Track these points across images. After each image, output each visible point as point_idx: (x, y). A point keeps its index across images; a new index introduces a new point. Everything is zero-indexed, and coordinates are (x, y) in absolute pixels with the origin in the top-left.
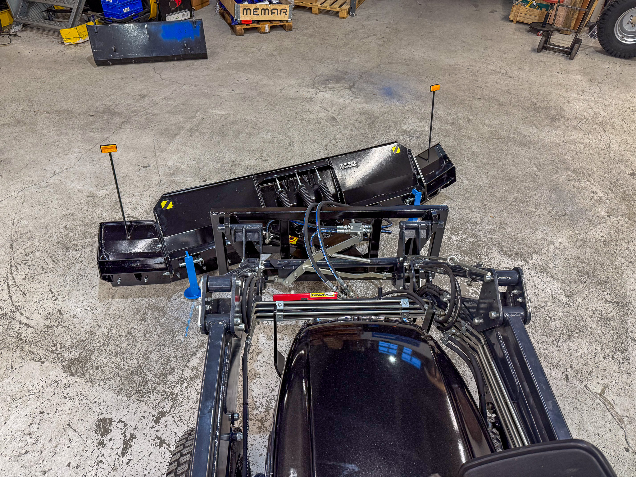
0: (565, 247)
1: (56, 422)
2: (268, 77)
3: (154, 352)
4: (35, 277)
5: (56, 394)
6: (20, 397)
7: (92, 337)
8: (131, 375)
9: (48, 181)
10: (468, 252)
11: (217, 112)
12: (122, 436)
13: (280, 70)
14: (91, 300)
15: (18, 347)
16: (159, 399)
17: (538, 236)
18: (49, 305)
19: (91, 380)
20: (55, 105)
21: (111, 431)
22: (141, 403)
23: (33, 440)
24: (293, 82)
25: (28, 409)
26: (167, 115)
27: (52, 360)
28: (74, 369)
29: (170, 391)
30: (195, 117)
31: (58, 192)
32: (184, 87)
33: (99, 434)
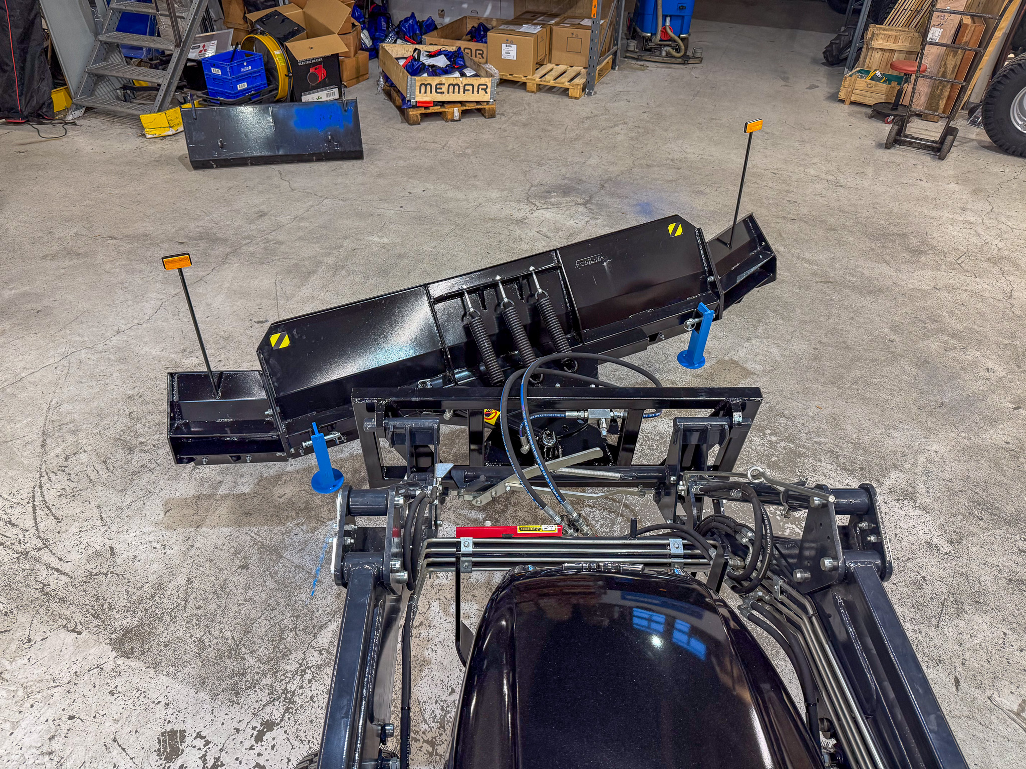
0: (943, 458)
1: (94, 734)
2: (458, 188)
3: (260, 620)
4: (77, 494)
5: (97, 687)
6: (38, 690)
7: (161, 592)
8: (221, 658)
9: (108, 342)
10: (781, 465)
11: (376, 239)
12: (200, 762)
13: (475, 177)
14: (163, 532)
15: (41, 606)
16: (264, 699)
17: (897, 440)
18: (97, 540)
19: (156, 665)
20: (125, 227)
21: (182, 753)
22: (235, 706)
23: (55, 763)
24: (495, 194)
25: (50, 710)
26: (297, 244)
27: (95, 629)
28: (129, 646)
29: (283, 688)
30: (341, 246)
31: (122, 360)
32: (325, 201)
33: (163, 757)
